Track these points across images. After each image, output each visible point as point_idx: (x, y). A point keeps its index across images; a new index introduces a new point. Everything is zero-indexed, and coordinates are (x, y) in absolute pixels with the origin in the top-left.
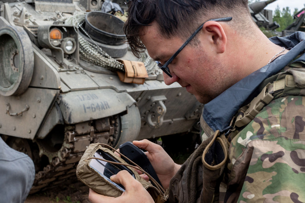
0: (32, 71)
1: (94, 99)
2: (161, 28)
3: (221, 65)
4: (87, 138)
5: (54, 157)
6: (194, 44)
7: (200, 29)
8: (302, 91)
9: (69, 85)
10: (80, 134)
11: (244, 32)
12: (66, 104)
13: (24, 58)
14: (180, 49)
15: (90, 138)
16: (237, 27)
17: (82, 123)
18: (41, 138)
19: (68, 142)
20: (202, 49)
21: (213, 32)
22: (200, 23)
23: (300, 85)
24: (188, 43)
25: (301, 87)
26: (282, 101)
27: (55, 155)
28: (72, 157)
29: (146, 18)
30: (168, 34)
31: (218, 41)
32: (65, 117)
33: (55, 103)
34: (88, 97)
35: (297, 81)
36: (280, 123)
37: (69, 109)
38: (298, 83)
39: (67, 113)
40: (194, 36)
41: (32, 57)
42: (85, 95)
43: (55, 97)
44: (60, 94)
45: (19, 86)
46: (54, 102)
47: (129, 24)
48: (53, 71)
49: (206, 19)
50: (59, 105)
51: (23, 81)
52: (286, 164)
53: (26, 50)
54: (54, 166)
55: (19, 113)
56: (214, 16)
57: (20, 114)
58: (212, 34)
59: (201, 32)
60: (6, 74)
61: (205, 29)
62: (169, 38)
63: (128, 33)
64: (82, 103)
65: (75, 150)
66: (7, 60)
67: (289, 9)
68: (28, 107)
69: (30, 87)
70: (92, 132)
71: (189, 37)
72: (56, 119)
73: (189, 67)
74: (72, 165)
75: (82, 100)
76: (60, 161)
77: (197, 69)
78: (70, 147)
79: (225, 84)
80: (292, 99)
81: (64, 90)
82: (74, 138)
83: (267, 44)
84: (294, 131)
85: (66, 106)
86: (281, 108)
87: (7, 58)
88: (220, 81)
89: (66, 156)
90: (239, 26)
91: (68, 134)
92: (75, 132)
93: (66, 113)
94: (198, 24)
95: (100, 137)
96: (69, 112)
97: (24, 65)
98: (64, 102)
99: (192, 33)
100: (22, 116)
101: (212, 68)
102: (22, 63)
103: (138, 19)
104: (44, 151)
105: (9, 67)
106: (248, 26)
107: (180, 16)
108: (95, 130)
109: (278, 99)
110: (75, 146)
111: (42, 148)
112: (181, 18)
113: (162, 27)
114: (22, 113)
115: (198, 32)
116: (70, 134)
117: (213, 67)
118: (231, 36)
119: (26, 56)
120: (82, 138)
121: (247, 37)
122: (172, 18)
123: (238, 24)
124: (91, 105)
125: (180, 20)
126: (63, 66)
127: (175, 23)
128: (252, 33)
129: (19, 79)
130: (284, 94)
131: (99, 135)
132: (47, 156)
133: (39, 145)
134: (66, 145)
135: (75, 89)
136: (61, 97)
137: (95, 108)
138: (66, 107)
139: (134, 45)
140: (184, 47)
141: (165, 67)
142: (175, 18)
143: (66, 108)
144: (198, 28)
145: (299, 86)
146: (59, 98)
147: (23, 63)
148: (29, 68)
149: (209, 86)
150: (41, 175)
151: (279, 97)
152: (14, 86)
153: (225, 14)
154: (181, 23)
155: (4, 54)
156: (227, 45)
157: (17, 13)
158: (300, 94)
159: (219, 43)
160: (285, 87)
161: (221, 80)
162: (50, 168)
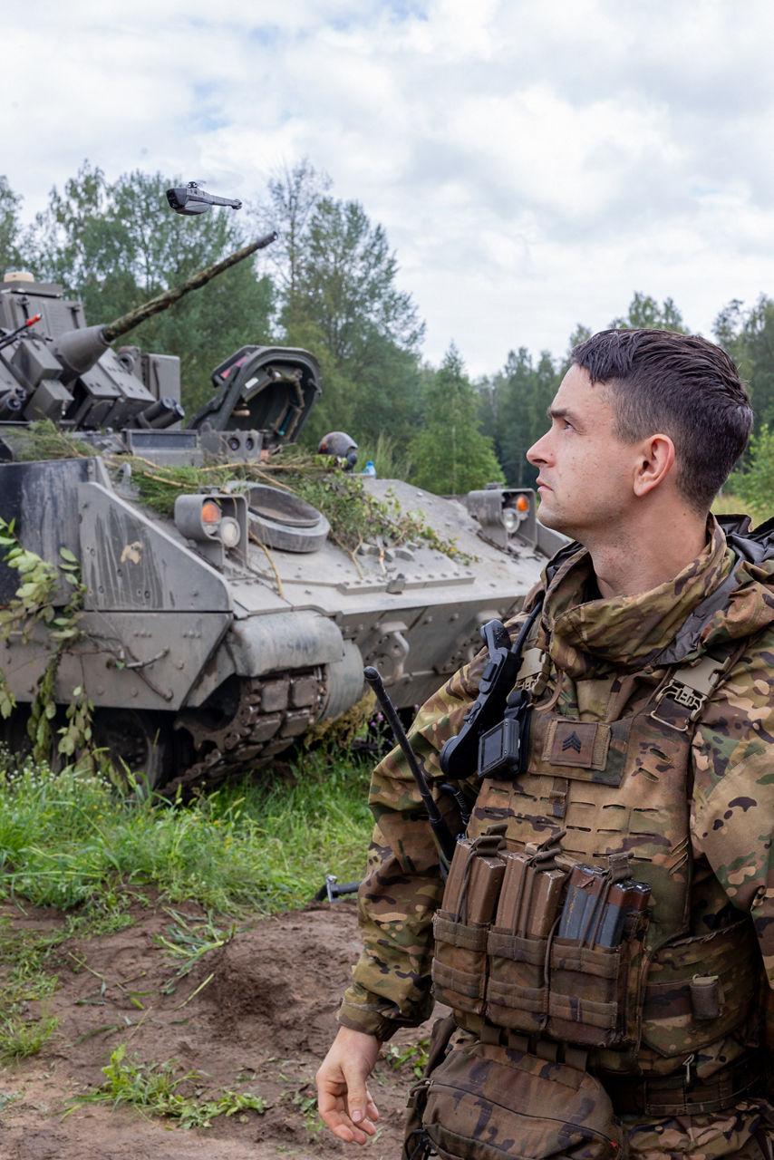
67: (528, 354)
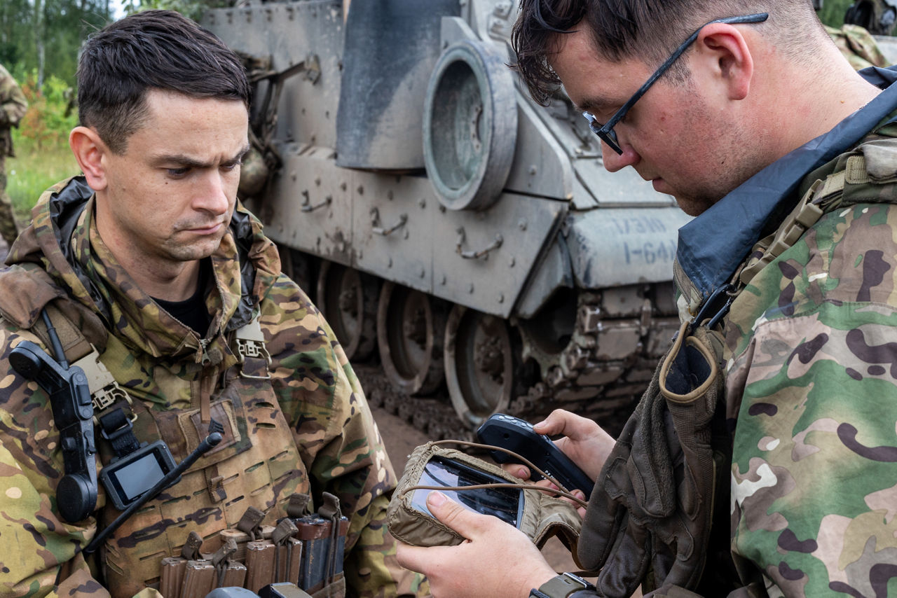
0: (512, 154)
1: (653, 231)
2: (599, 37)
3: (737, 127)
4: (631, 327)
5: (550, 364)
6: (677, 78)
7: (692, 42)
8: (886, 192)
9: (595, 193)
10: (614, 315)
11: (795, 49)
12: (580, 239)
13: (493, 120)
14: (644, 89)
15: (639, 327)
16: (778, 37)
17: (621, 289)
18: (525, 317)
19: (582, 333)
20: (694, 90)
21: (722, 48)
22: (690, 27)
23: (878, 179)
24: (660, 76)
25: (880, 183)
26: (842, 215)
27: (554, 362)
28: (591, 369)
29: (563, 13)
30: (616, 52)
31: (733, 70)
32: (576, 270)
33: (557, 234)
34: (640, 225)
35: (870, 170)
36: (829, 268)
37: (587, 251)
38: (874, 173)
39: (582, 261)
40: (676, 59)
41: (512, 119)
42: (633, 220)
43: (557, 220)
44: (571, 212)
45: (481, 187)
46: (556, 231)
47: (524, 28)
48: (556, 156)
49: (704, 19)
50: (565, 238)
51: (488, 177)
52: (830, 362)
53: (498, 101)
54: (551, 386)
55: (479, 253)
56: (724, 11)
57: (482, 254)
58: (720, 54)
59: (694, 50)
60: (460, 158)
61: (703, 41)
62: (617, 60)
63: (521, 49)
64: (620, 238)
65: (600, 353)
66: (463, 123)
68: (500, 240)
69: (507, 190)
70: (647, 313)
71: (665, 61)
72: (555, 274)
73: (662, 130)
74: (594, 389)
75: (622, 232)
76: (564, 377)
77: (680, 135)
78: (588, 345)
79: (744, 174)
80: (865, 211)
81: (579, 205)
82: (599, 325)
83: (847, 81)
84: (861, 283)
85: (580, 243)
86: (837, 233)
87: (463, 118)
88: (732, 166)
89: (577, 364)
90: (782, 35)
91: (584, 313)
92: (602, 309)
93: (579, 259)
94: (685, 30)
95: (667, 327)
96: (587, 259)
97: (493, 136)
98: (576, 231)
99: (672, 52)
100: (486, 259)
101: (715, 134)
102: (488, 133)
103: (545, 15)
104: (533, 349)
105: (467, 142)
106: (804, 35)
107: (644, 12)
108: (655, 310)
109: (835, 212)
110: (600, 344)
111: (529, 341)
112: (645, 16)
113: (600, 35)
114: (487, 252)
115: (684, 49)
116: (589, 312)
117: (718, 132)
118: (763, 58)
119: (498, 116)
120: (617, 325)
121: (800, 61)
122: (624, 15)
123: (781, 29)
124: (645, 245)
125: (642, 20)
126: (591, 144)
127: (632, 28)
128: (813, 53)
129: (480, 170)
130: (844, 201)
131: (663, 323)
132: (539, 361)
133: (523, 334)
134: (580, 340)
135: (609, 203)
136: (572, 220)
137: (654, 255)
138: (581, 246)
139: (534, 76)
140: (651, 83)
141: (606, 130)
142: (631, 15)
143: (581, 249)
144: (687, 40)
145: (875, 180)
146: (567, 222)
147: (490, 131)
148: (505, 145)
149: (707, 176)
150: (523, 404)
151: (833, 209)
152: (470, 187)
153: (750, 7)
154: (646, 27)
155: (458, 109)
156: (753, 81)
157: (501, 11)
158: (879, 198)
159: (734, 76)
160: (845, 186)
161: (735, 164)
162: (541, 390)
